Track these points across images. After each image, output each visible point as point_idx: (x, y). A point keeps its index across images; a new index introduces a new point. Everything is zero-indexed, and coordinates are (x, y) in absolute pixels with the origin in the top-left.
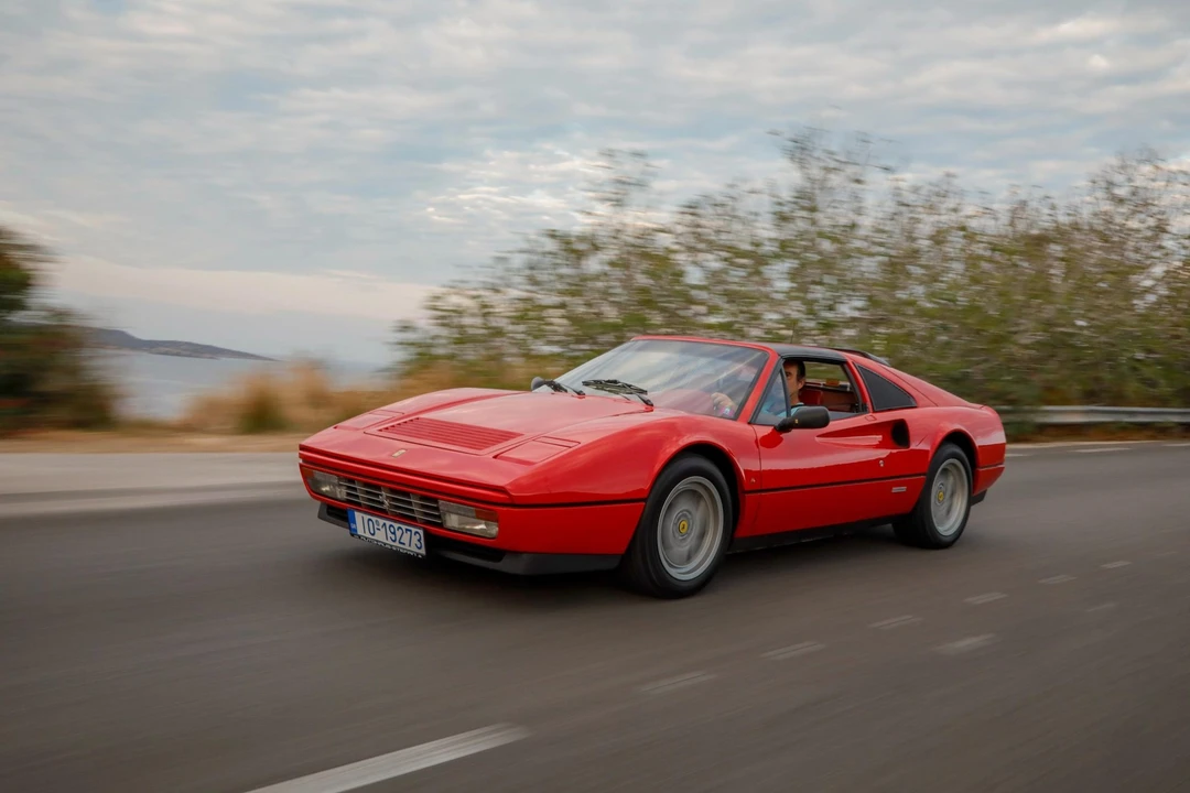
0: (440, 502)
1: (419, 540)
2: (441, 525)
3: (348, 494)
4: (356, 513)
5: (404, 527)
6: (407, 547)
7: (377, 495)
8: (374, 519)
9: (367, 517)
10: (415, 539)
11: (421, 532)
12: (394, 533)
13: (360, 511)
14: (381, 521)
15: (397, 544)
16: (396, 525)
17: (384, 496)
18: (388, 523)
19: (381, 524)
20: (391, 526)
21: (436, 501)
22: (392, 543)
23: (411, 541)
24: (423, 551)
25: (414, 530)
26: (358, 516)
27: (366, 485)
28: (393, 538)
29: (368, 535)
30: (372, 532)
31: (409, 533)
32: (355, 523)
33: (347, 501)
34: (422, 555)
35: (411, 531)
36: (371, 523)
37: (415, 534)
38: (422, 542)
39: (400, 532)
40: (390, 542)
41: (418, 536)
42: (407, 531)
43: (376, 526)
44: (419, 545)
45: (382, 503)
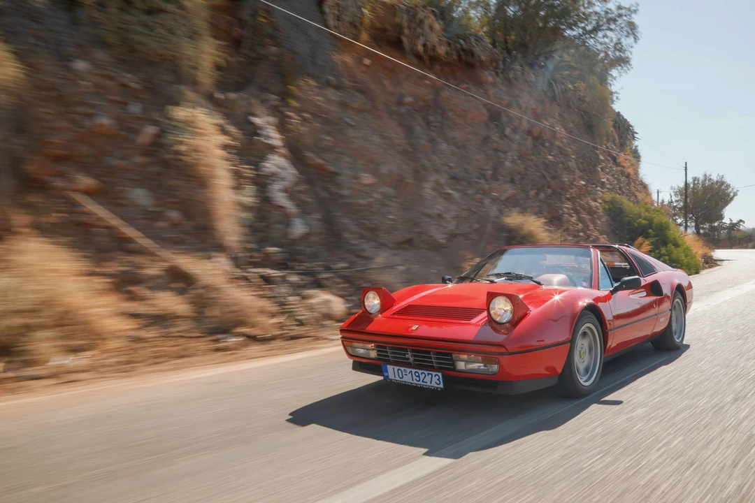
0: (454, 356)
1: (439, 380)
2: (454, 369)
3: (378, 355)
4: (388, 366)
5: (426, 372)
6: (429, 384)
7: (405, 355)
8: (402, 369)
9: (396, 368)
10: (435, 379)
11: (440, 374)
12: (419, 376)
13: (390, 364)
14: (408, 370)
15: (421, 382)
16: (420, 372)
17: (409, 355)
18: (414, 371)
19: (408, 372)
20: (415, 372)
21: (451, 355)
22: (417, 383)
23: (433, 380)
24: (441, 386)
25: (434, 374)
26: (390, 368)
27: (392, 348)
28: (418, 379)
29: (397, 378)
30: (401, 376)
31: (430, 376)
32: (387, 372)
33: (379, 359)
34: (441, 388)
35: (432, 374)
36: (400, 371)
37: (435, 376)
38: (441, 380)
39: (424, 375)
40: (415, 382)
41: (437, 377)
42: (428, 374)
43: (404, 373)
44: (438, 382)
45: (408, 359)
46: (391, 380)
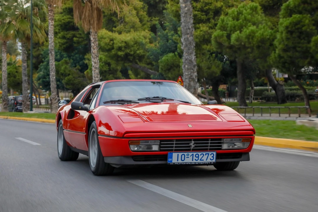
1: (213, 157)
4: (174, 154)
5: (204, 153)
6: (205, 161)
7: (189, 144)
8: (186, 154)
9: (180, 154)
10: (210, 157)
11: (215, 153)
12: (198, 157)
14: (190, 154)
15: (199, 161)
16: (200, 154)
18: (195, 154)
19: (190, 155)
20: (197, 154)
22: (196, 161)
23: (208, 158)
24: (214, 160)
25: (210, 153)
26: (175, 155)
28: (197, 159)
29: (180, 161)
30: (183, 159)
31: (207, 155)
32: (172, 158)
33: (161, 150)
34: (213, 162)
35: (209, 154)
36: (183, 156)
37: (211, 155)
38: (215, 157)
39: (202, 155)
40: (194, 161)
41: (212, 155)
42: (206, 154)
43: (186, 156)
44: (212, 158)
45: (191, 146)
46: (174, 163)
